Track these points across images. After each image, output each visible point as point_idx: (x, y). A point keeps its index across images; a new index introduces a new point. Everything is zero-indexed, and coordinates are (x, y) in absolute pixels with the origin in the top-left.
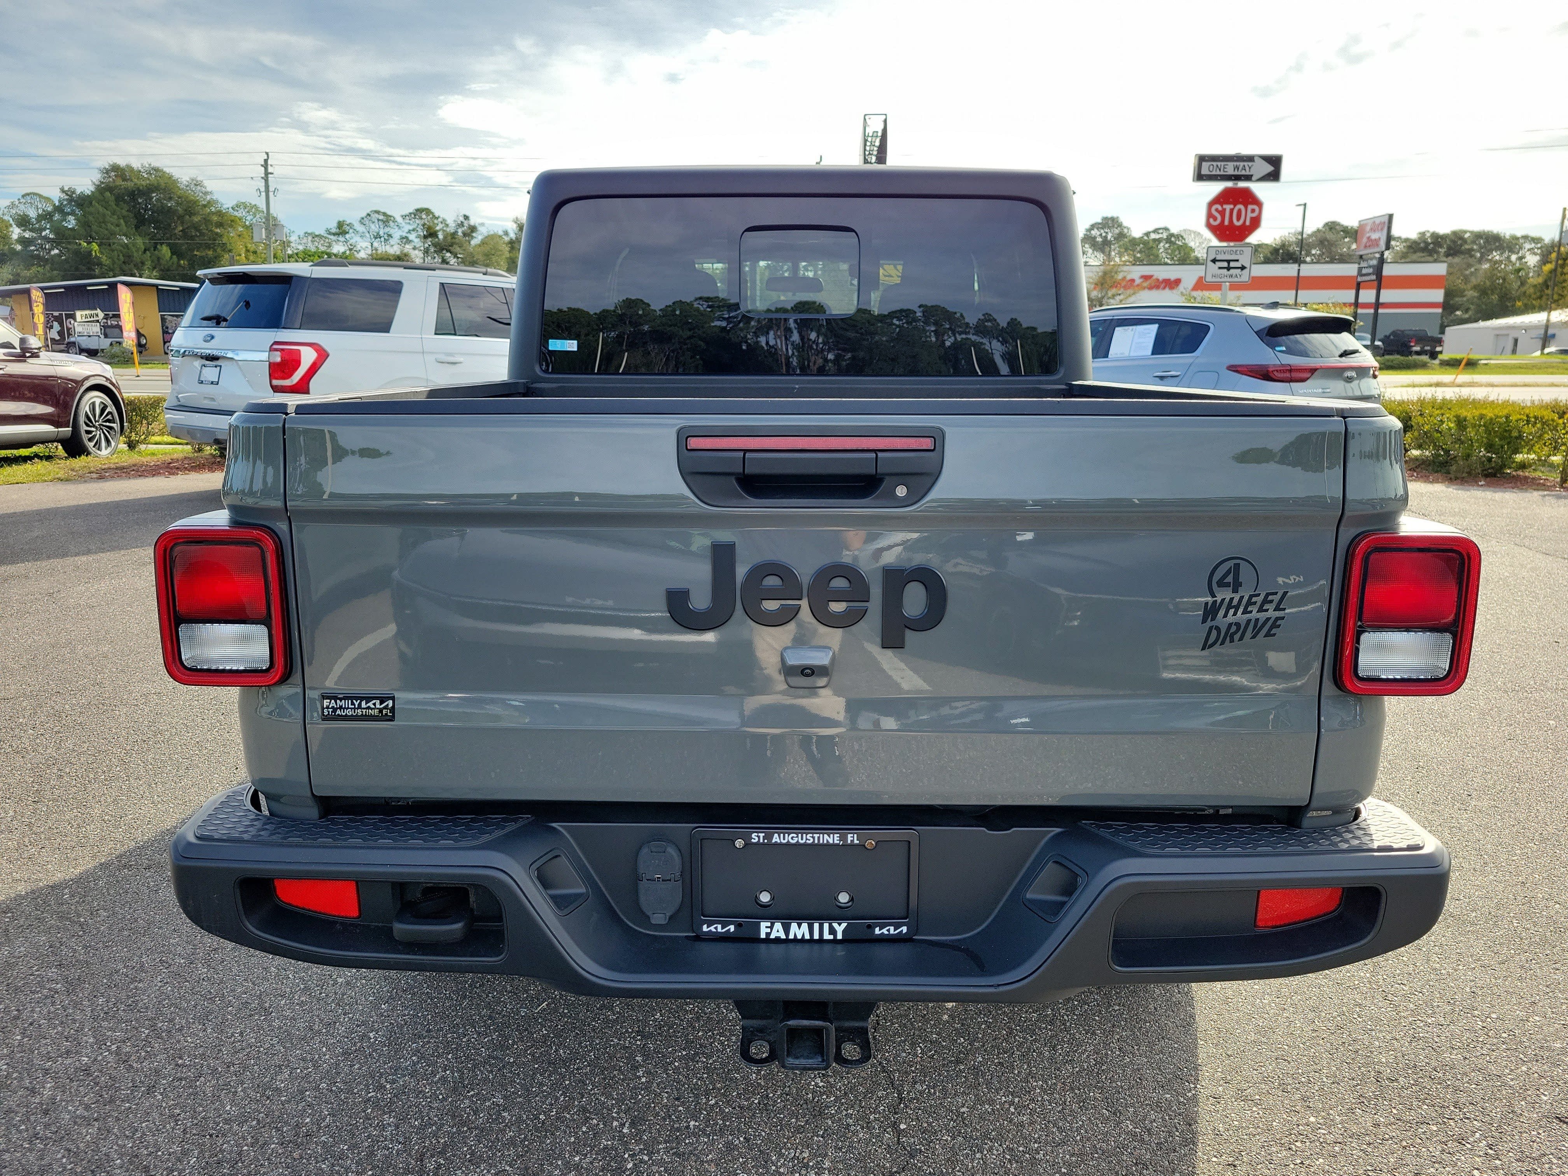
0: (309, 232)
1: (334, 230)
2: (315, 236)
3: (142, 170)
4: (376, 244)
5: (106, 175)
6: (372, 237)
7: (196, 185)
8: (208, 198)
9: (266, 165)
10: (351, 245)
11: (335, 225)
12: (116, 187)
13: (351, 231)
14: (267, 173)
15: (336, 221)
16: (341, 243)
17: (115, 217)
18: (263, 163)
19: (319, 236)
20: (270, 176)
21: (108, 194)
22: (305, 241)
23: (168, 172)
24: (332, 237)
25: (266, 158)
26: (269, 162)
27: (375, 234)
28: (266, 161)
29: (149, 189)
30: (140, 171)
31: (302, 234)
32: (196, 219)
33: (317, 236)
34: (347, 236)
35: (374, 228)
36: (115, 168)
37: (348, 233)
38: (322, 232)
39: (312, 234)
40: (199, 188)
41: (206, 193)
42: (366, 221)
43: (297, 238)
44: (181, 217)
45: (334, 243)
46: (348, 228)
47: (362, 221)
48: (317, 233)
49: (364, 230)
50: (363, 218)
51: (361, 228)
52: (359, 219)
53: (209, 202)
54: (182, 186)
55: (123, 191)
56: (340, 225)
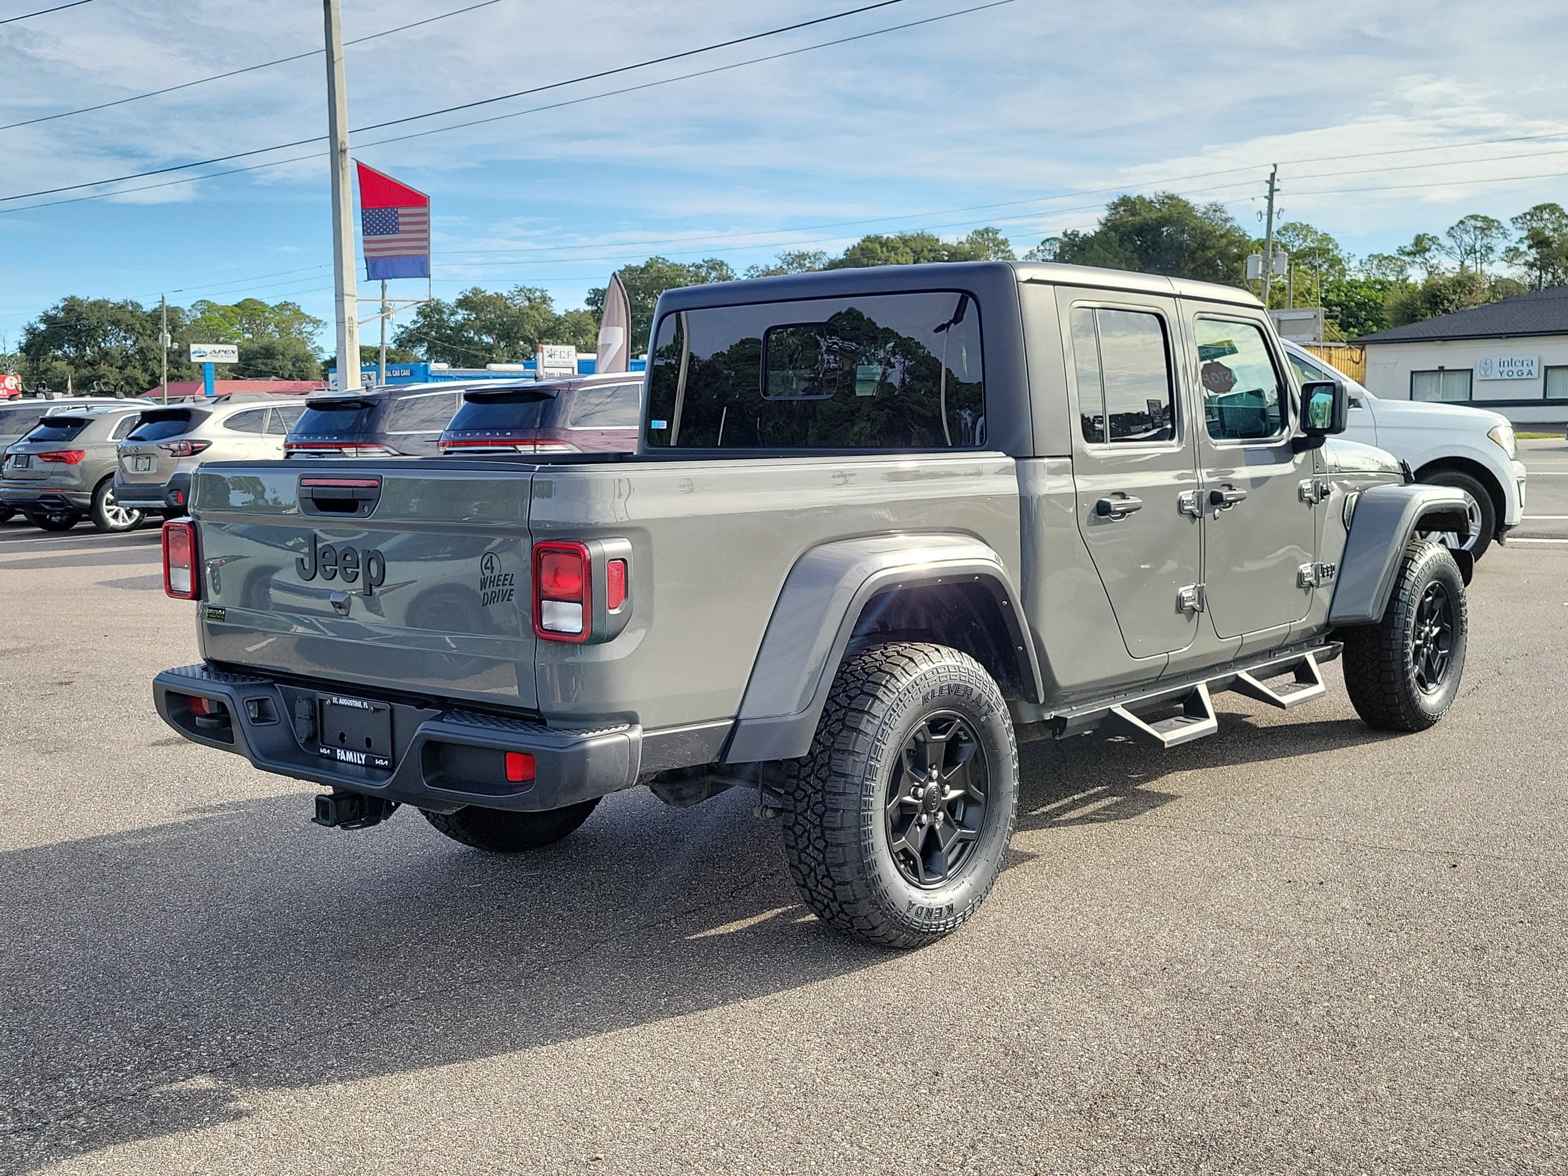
0: (1375, 254)
1: (1410, 248)
2: (1382, 259)
3: (1155, 201)
4: (1467, 263)
5: (1113, 211)
6: (1463, 252)
7: (1215, 211)
8: (1228, 225)
9: (1271, 182)
10: (1431, 267)
11: (1412, 241)
12: (1122, 225)
13: (1433, 247)
14: (1272, 191)
15: (1414, 236)
16: (1417, 266)
17: (1117, 260)
18: (1269, 178)
19: (1390, 258)
20: (1275, 193)
21: (1113, 234)
22: (1368, 267)
23: (1184, 199)
24: (1406, 258)
25: (1273, 171)
26: (1276, 177)
27: (1468, 248)
28: (1273, 175)
29: (1159, 223)
30: (1152, 202)
31: (1365, 258)
32: (1210, 254)
33: (1386, 258)
34: (1427, 255)
35: (1468, 239)
36: (1125, 201)
37: (1429, 250)
38: (1393, 252)
39: (1379, 255)
40: (1218, 214)
41: (1226, 220)
42: (1458, 233)
43: (1358, 263)
44: (1193, 253)
45: (1408, 266)
46: (1430, 243)
47: (1450, 233)
48: (1386, 255)
49: (1454, 245)
50: (1452, 228)
51: (1448, 242)
52: (1447, 230)
53: (1228, 231)
54: (1199, 215)
55: (1129, 229)
56: (1419, 240)
